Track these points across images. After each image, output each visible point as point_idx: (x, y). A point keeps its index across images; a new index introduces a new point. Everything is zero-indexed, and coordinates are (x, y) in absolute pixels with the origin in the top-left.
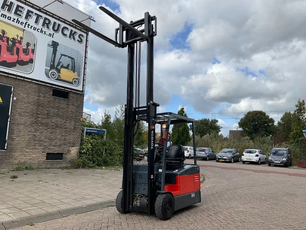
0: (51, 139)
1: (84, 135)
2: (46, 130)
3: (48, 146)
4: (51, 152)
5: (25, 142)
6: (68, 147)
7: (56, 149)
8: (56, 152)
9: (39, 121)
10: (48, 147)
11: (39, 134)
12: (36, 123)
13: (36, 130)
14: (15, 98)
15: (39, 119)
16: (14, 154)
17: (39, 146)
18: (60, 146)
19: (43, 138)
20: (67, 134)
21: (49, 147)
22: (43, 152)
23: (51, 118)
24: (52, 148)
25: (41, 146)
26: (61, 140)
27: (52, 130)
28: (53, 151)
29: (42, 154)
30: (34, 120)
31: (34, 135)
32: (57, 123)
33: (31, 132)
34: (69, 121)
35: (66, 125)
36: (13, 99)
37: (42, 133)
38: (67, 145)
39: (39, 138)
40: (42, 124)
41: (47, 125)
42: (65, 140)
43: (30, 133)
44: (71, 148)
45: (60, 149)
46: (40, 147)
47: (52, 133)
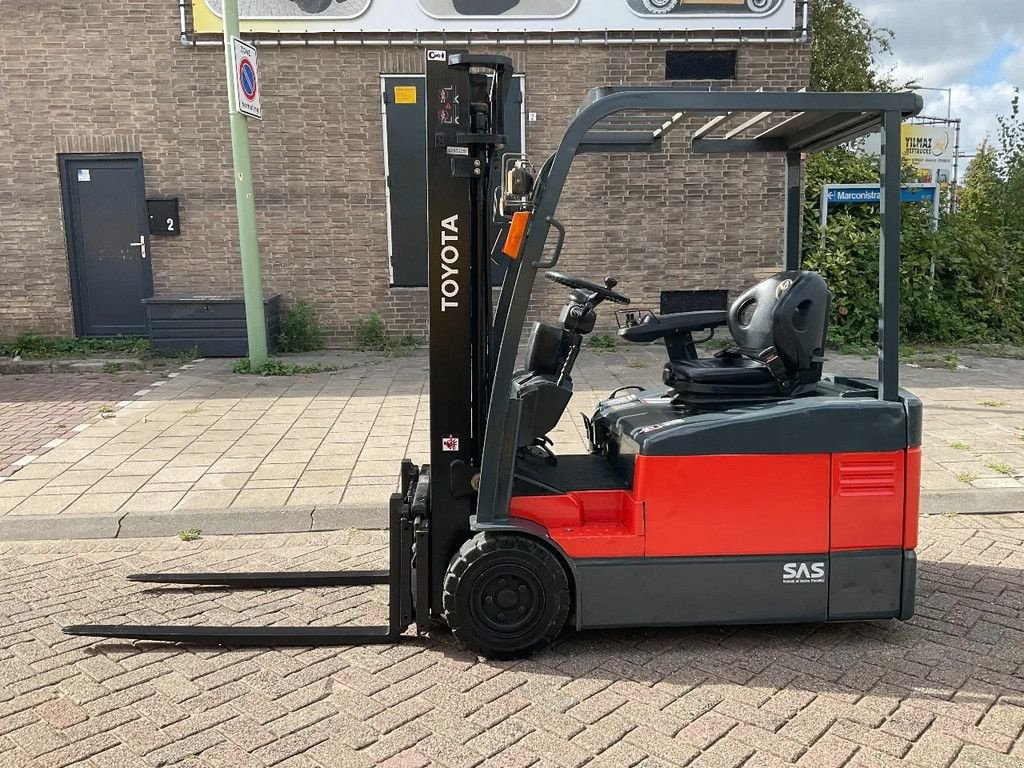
0: (675, 243)
1: (821, 216)
2: (652, 210)
3: (666, 268)
4: (678, 288)
5: (581, 257)
6: (745, 266)
7: (698, 277)
8: (697, 289)
9: (624, 182)
10: (662, 273)
11: (626, 228)
12: (614, 190)
13: (615, 216)
14: (533, 117)
15: (624, 175)
16: (550, 296)
17: (630, 269)
18: (711, 264)
19: (642, 240)
20: (738, 219)
21: (671, 272)
22: (647, 289)
23: (668, 163)
24: (678, 272)
25: (638, 268)
26: (715, 244)
27: (675, 210)
28: (686, 283)
29: (645, 295)
30: (604, 182)
31: (608, 234)
32: (691, 181)
33: (597, 222)
34: (746, 168)
35: (730, 185)
36: (527, 118)
37: (639, 222)
38: (740, 260)
39: (630, 241)
40: (635, 190)
41: (654, 193)
42: (731, 241)
43: (595, 228)
44: (759, 270)
45: (712, 277)
46: (634, 273)
47: (676, 221)
